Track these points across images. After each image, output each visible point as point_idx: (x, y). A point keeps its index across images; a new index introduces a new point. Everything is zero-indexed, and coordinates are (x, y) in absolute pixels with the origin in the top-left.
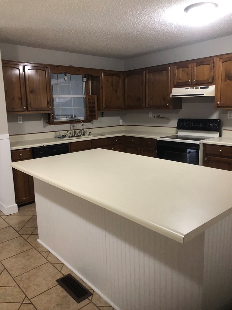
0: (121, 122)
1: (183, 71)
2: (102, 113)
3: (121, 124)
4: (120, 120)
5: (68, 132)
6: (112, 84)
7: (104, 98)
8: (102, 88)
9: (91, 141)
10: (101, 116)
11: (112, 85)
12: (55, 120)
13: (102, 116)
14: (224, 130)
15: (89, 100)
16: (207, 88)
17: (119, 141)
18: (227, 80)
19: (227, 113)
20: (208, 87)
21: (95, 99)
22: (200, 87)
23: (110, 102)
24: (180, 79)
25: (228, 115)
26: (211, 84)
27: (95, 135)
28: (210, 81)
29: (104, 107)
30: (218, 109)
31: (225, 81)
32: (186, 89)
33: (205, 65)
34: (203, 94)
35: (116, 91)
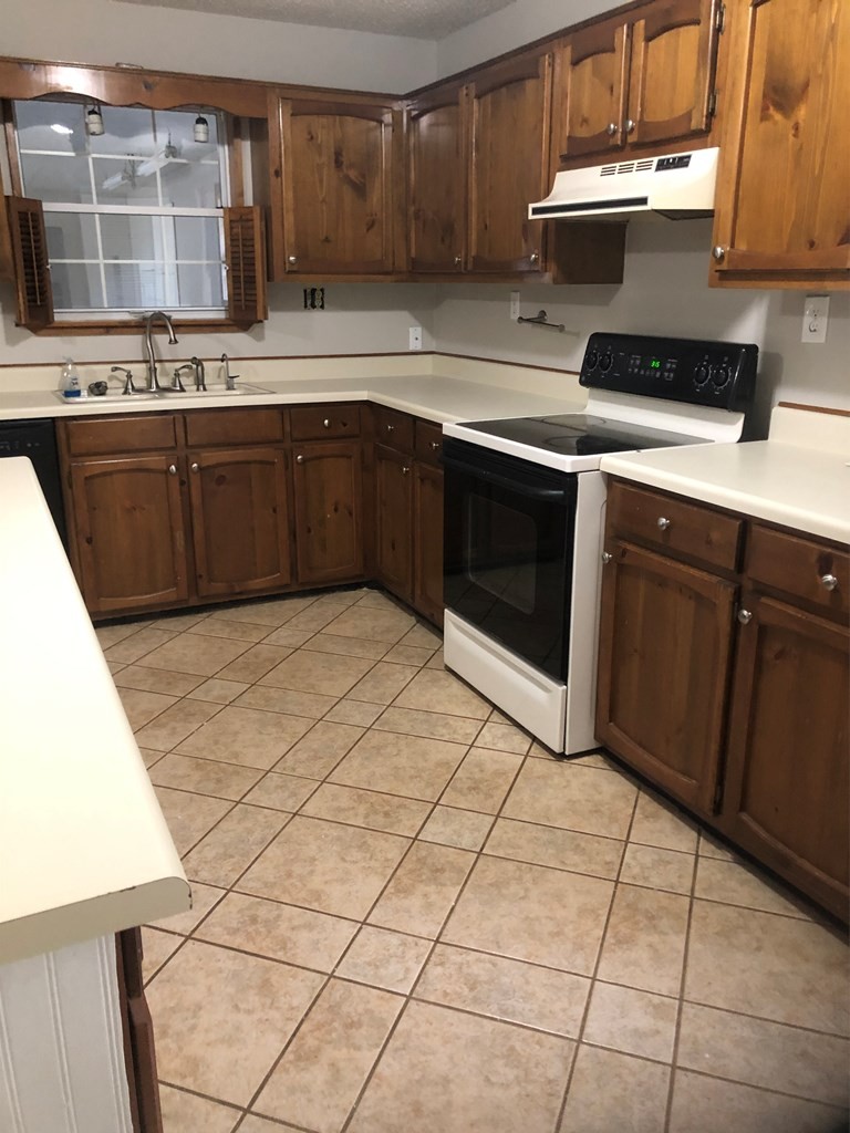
0: (415, 337)
1: (596, 72)
2: (314, 290)
3: (415, 345)
4: (411, 329)
5: (116, 369)
6: (338, 154)
7: (289, 219)
8: (278, 173)
9: (185, 419)
10: (306, 307)
11: (338, 163)
12: (61, 316)
13: (313, 306)
14: (782, 404)
15: (235, 230)
16: (683, 163)
17: (345, 425)
18: (772, 111)
19: (802, 313)
20: (689, 157)
21: (253, 227)
22: (656, 160)
23: (327, 240)
24: (585, 121)
25: (807, 320)
26: (700, 137)
27: (251, 389)
28: (694, 125)
29: (290, 262)
30: (725, 283)
31: (765, 117)
32: (605, 173)
33: (682, 29)
34: (643, 201)
35: (360, 190)
